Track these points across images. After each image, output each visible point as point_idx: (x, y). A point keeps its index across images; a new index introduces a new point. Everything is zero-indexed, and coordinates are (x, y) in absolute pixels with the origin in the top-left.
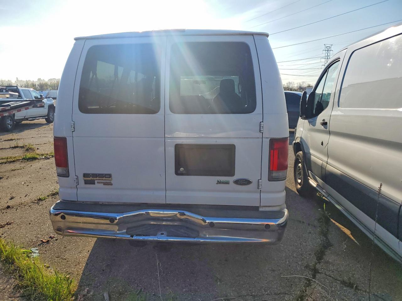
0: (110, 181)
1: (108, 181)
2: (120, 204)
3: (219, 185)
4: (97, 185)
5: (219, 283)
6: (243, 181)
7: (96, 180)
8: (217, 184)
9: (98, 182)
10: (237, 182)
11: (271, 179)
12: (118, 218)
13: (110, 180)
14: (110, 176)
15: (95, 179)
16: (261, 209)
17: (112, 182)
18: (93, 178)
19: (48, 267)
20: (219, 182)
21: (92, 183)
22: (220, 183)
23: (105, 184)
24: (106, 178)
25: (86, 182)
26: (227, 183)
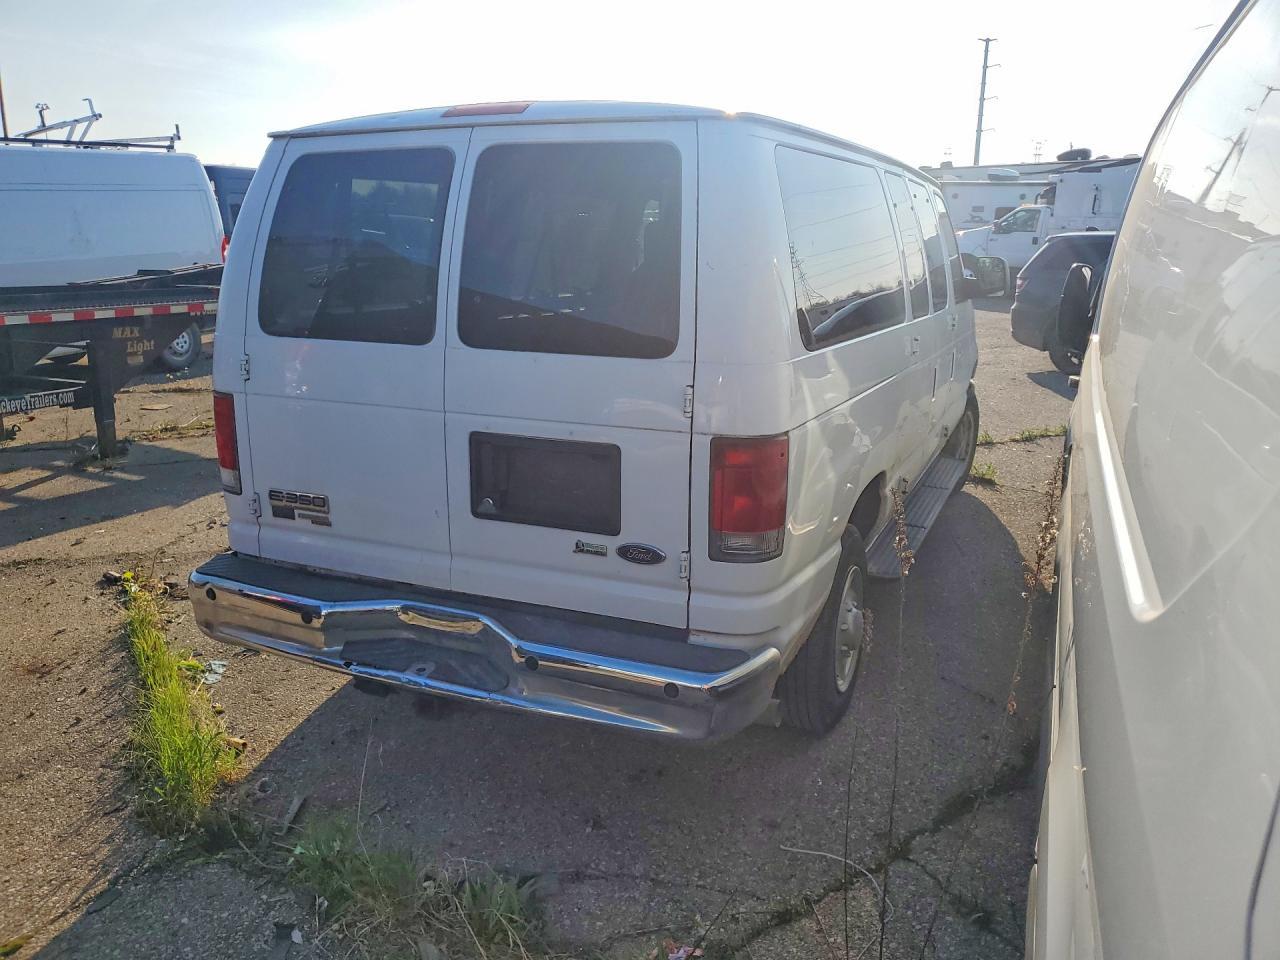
0: (324, 515)
1: (320, 515)
2: (353, 577)
3: (581, 556)
4: (299, 522)
5: (589, 830)
6: (640, 552)
7: (297, 508)
8: (575, 552)
9: (299, 515)
10: (625, 552)
11: (717, 554)
12: (324, 613)
13: (324, 512)
14: (322, 502)
15: (293, 505)
16: (693, 639)
17: (332, 518)
18: (289, 504)
19: (220, 713)
20: (580, 548)
21: (288, 514)
22: (582, 551)
23: (315, 521)
24: (316, 508)
25: (278, 512)
26: (600, 553)
